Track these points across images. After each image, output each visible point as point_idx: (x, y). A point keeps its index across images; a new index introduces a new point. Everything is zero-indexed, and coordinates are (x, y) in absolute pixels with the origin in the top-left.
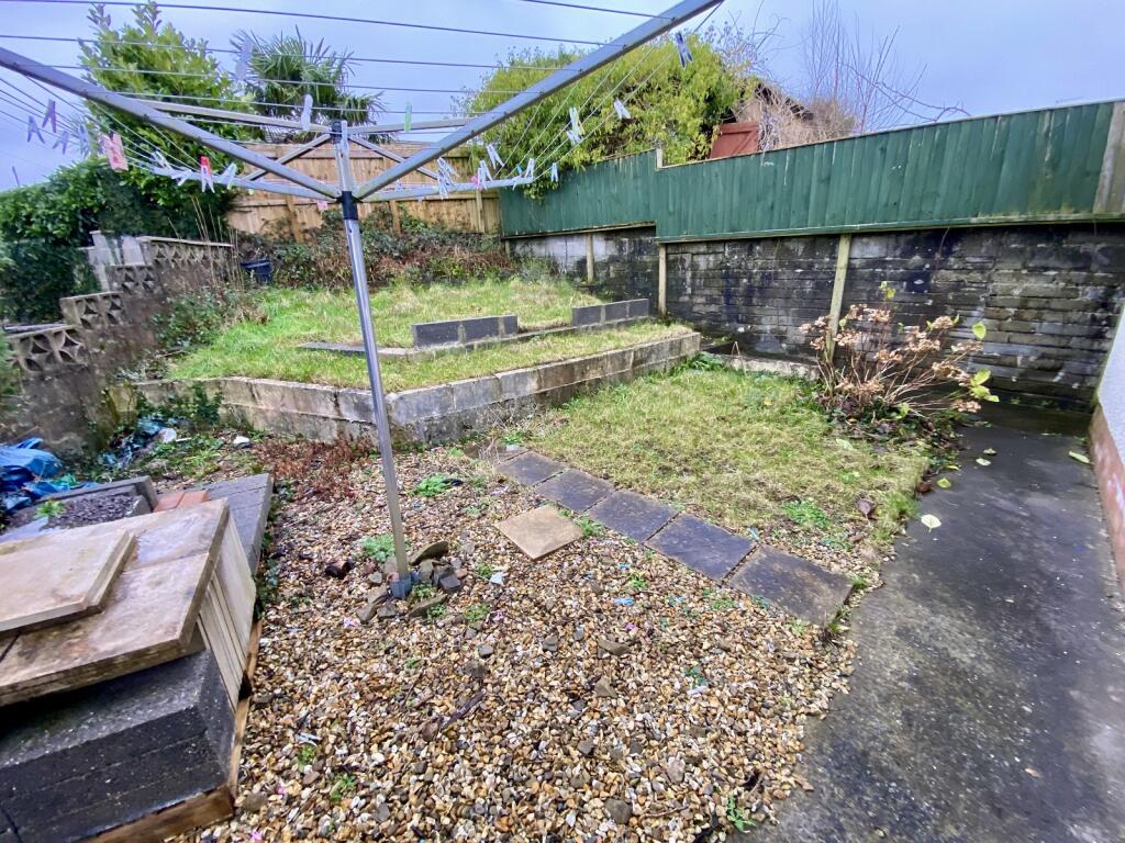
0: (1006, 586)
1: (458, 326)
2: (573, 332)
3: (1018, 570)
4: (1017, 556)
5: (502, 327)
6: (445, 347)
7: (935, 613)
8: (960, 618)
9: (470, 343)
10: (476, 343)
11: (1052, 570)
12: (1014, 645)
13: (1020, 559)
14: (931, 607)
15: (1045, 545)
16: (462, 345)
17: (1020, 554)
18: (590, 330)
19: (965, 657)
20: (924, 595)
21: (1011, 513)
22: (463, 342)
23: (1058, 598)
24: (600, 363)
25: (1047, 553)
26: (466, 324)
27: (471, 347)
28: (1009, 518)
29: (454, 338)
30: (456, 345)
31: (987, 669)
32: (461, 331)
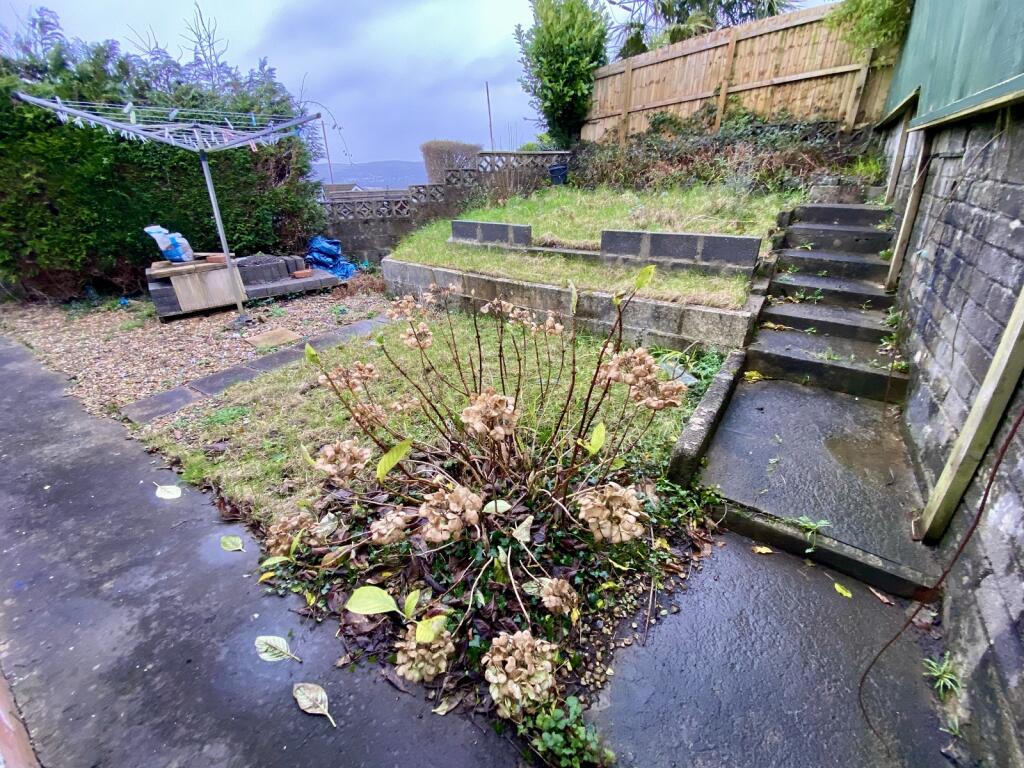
0: (57, 496)
1: (476, 227)
2: (591, 260)
3: (59, 513)
4: (69, 524)
5: (511, 235)
6: (468, 242)
7: (82, 450)
8: (68, 458)
9: (485, 244)
10: (490, 244)
11: (34, 536)
12: (28, 470)
13: (65, 524)
14: (88, 450)
15: (56, 559)
16: (479, 244)
17: (70, 528)
18: (619, 263)
19: (47, 449)
20: (99, 451)
21: (120, 571)
22: (480, 241)
23: (16, 518)
24: (527, 293)
25: (47, 550)
26: (484, 227)
27: (486, 247)
28: (114, 562)
29: (474, 236)
30: (475, 242)
31: (34, 452)
32: (479, 231)
